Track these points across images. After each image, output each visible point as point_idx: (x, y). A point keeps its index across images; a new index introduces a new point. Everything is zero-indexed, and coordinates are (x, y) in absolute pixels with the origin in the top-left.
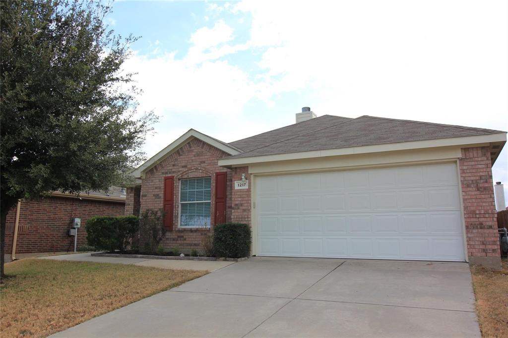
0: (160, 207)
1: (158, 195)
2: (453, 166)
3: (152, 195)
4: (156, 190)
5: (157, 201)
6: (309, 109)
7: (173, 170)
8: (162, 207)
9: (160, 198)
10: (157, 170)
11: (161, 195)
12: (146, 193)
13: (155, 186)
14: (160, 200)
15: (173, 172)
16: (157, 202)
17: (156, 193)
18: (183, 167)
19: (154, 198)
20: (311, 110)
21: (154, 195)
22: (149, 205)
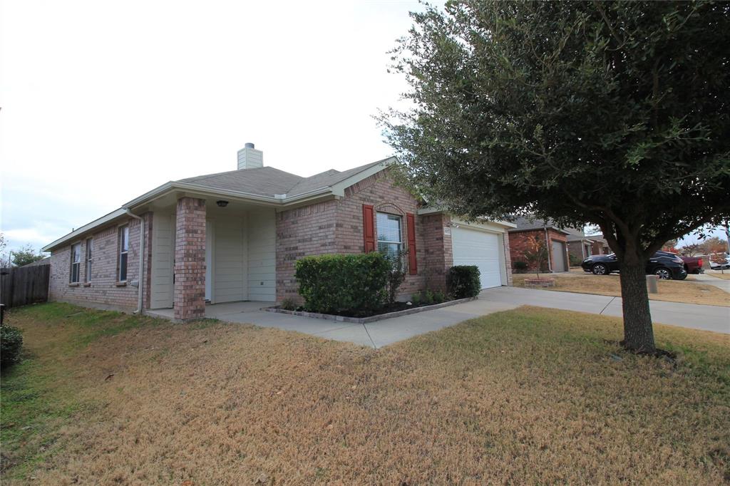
0: (359, 245)
1: (356, 227)
2: (496, 237)
3: (350, 227)
4: (354, 220)
5: (355, 236)
6: (252, 146)
7: (371, 198)
8: (363, 245)
9: (359, 231)
10: (353, 192)
11: (359, 228)
12: (342, 222)
13: (352, 213)
14: (359, 234)
15: (372, 201)
16: (357, 238)
17: (354, 224)
18: (381, 197)
19: (352, 230)
20: (255, 148)
21: (352, 227)
22: (347, 240)
